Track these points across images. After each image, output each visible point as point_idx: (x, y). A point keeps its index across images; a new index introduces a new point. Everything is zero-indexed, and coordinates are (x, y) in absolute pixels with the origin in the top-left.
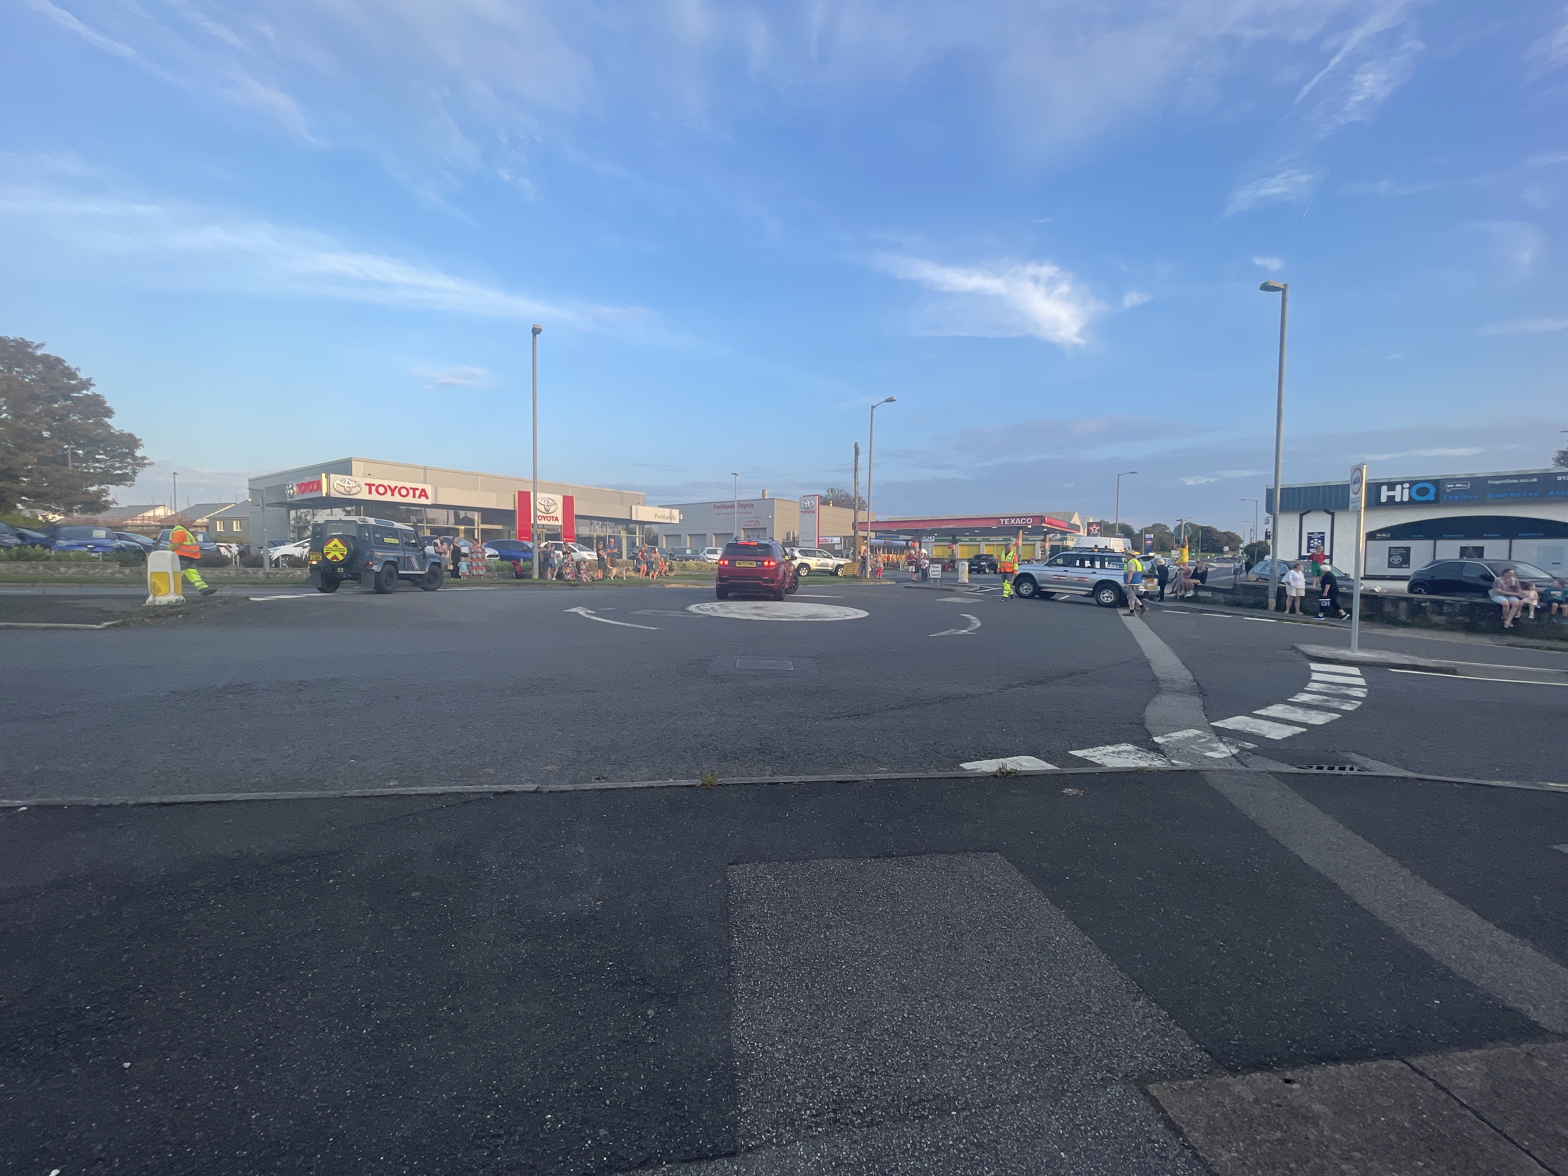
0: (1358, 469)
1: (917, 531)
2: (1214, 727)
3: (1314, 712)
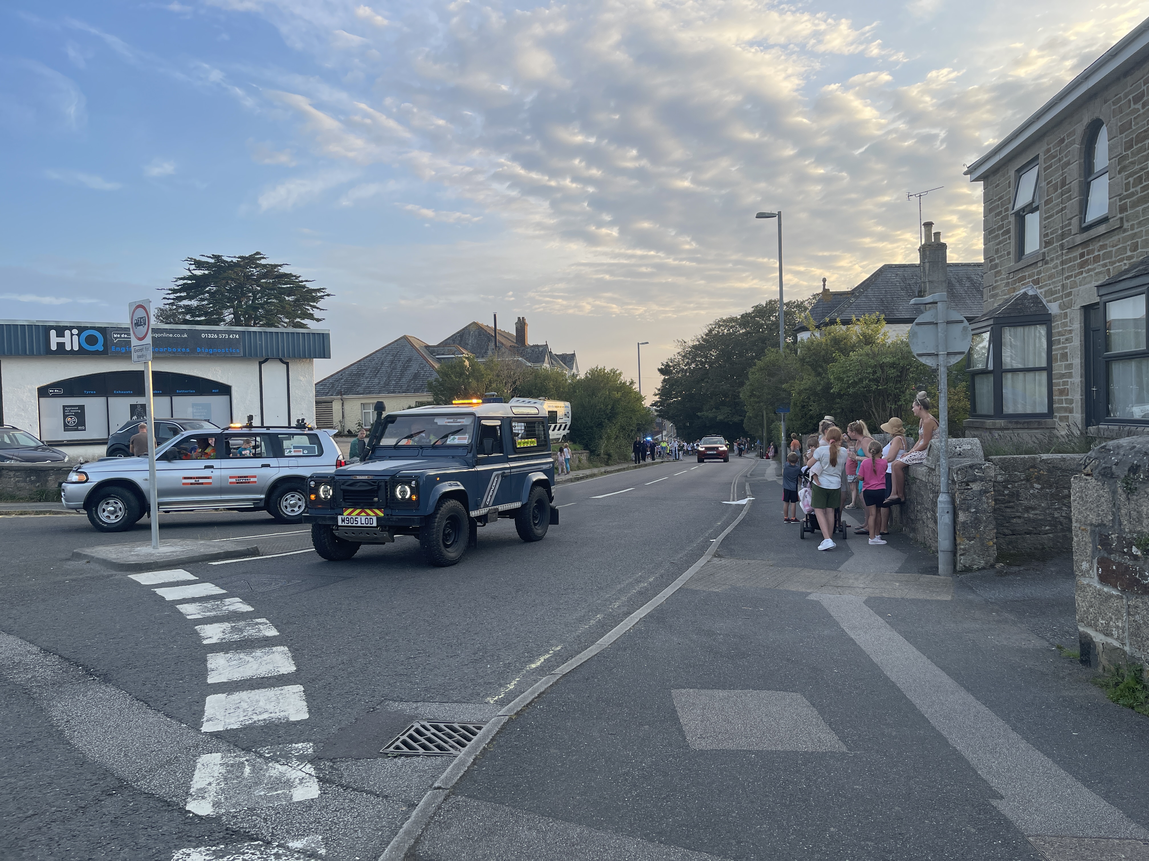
0: (140, 306)
2: (216, 735)
3: (258, 653)
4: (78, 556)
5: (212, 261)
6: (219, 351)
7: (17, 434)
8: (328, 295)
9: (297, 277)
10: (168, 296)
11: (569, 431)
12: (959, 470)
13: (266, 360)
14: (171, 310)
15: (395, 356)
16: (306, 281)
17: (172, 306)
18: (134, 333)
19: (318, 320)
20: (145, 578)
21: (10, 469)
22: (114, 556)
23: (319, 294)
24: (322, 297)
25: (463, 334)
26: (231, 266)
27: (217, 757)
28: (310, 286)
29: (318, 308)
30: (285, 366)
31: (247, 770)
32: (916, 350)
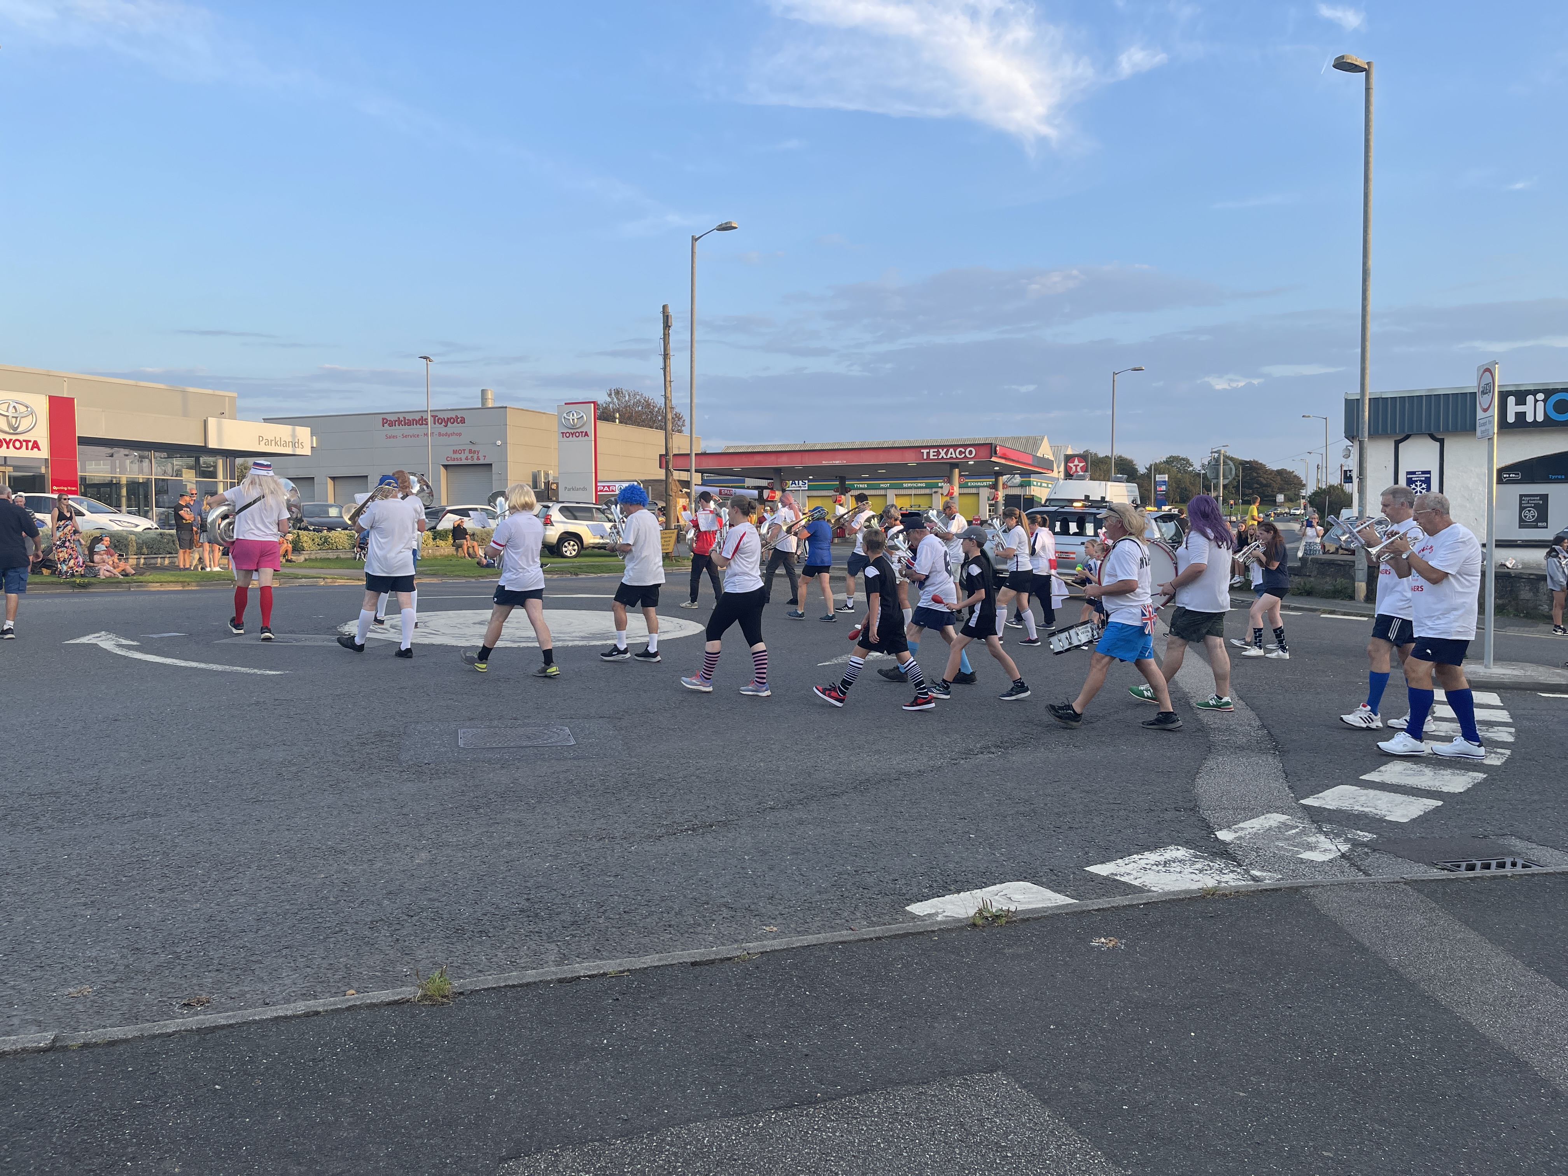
0: (1486, 370)
1: (778, 471)
2: (1307, 807)
3: (1448, 771)
18: (1480, 404)
31: (1294, 831)
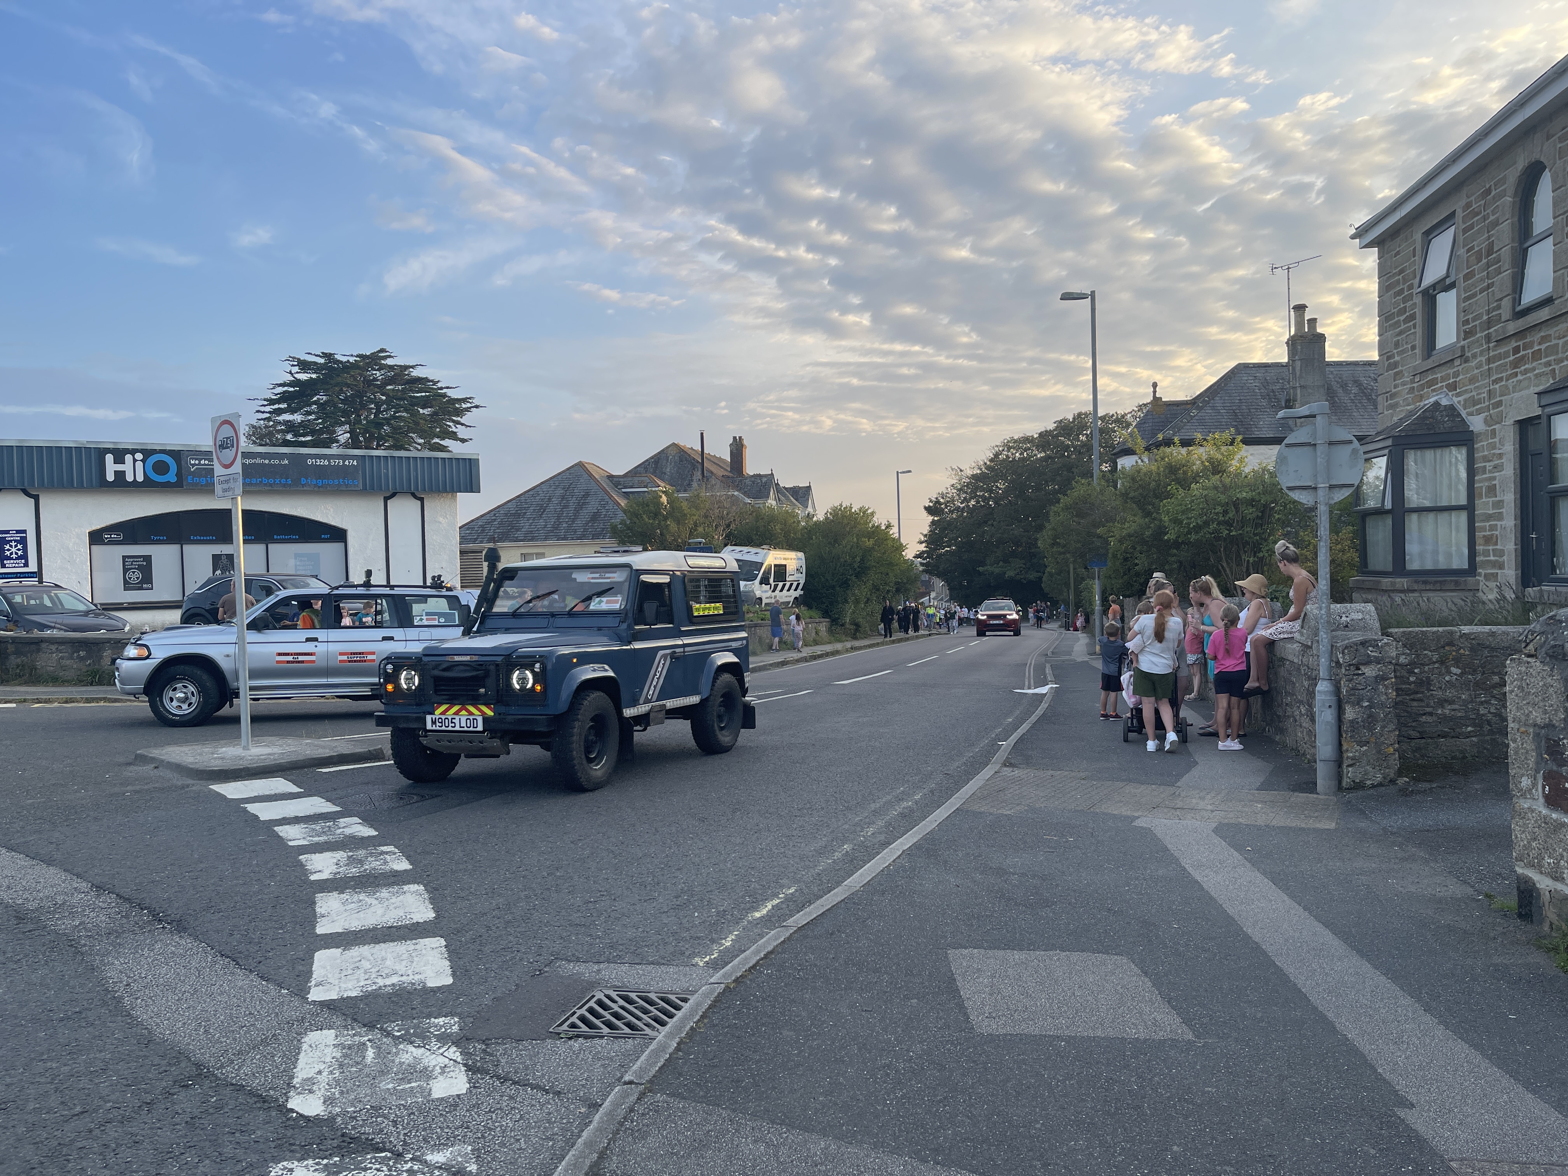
0: (226, 422)
2: (329, 1005)
3: (384, 893)
4: (142, 759)
5: (322, 361)
6: (331, 482)
7: (61, 594)
8: (477, 407)
9: (435, 383)
10: (262, 409)
11: (802, 592)
12: (1346, 647)
13: (393, 495)
14: (266, 427)
15: (566, 489)
16: (448, 388)
17: (269, 421)
18: (218, 458)
19: (463, 441)
20: (232, 790)
21: (52, 641)
22: (190, 760)
23: (464, 406)
24: (468, 410)
25: (659, 459)
26: (347, 367)
27: (329, 1036)
28: (453, 394)
29: (463, 424)
30: (419, 502)
31: (370, 1053)
32: (1285, 482)
